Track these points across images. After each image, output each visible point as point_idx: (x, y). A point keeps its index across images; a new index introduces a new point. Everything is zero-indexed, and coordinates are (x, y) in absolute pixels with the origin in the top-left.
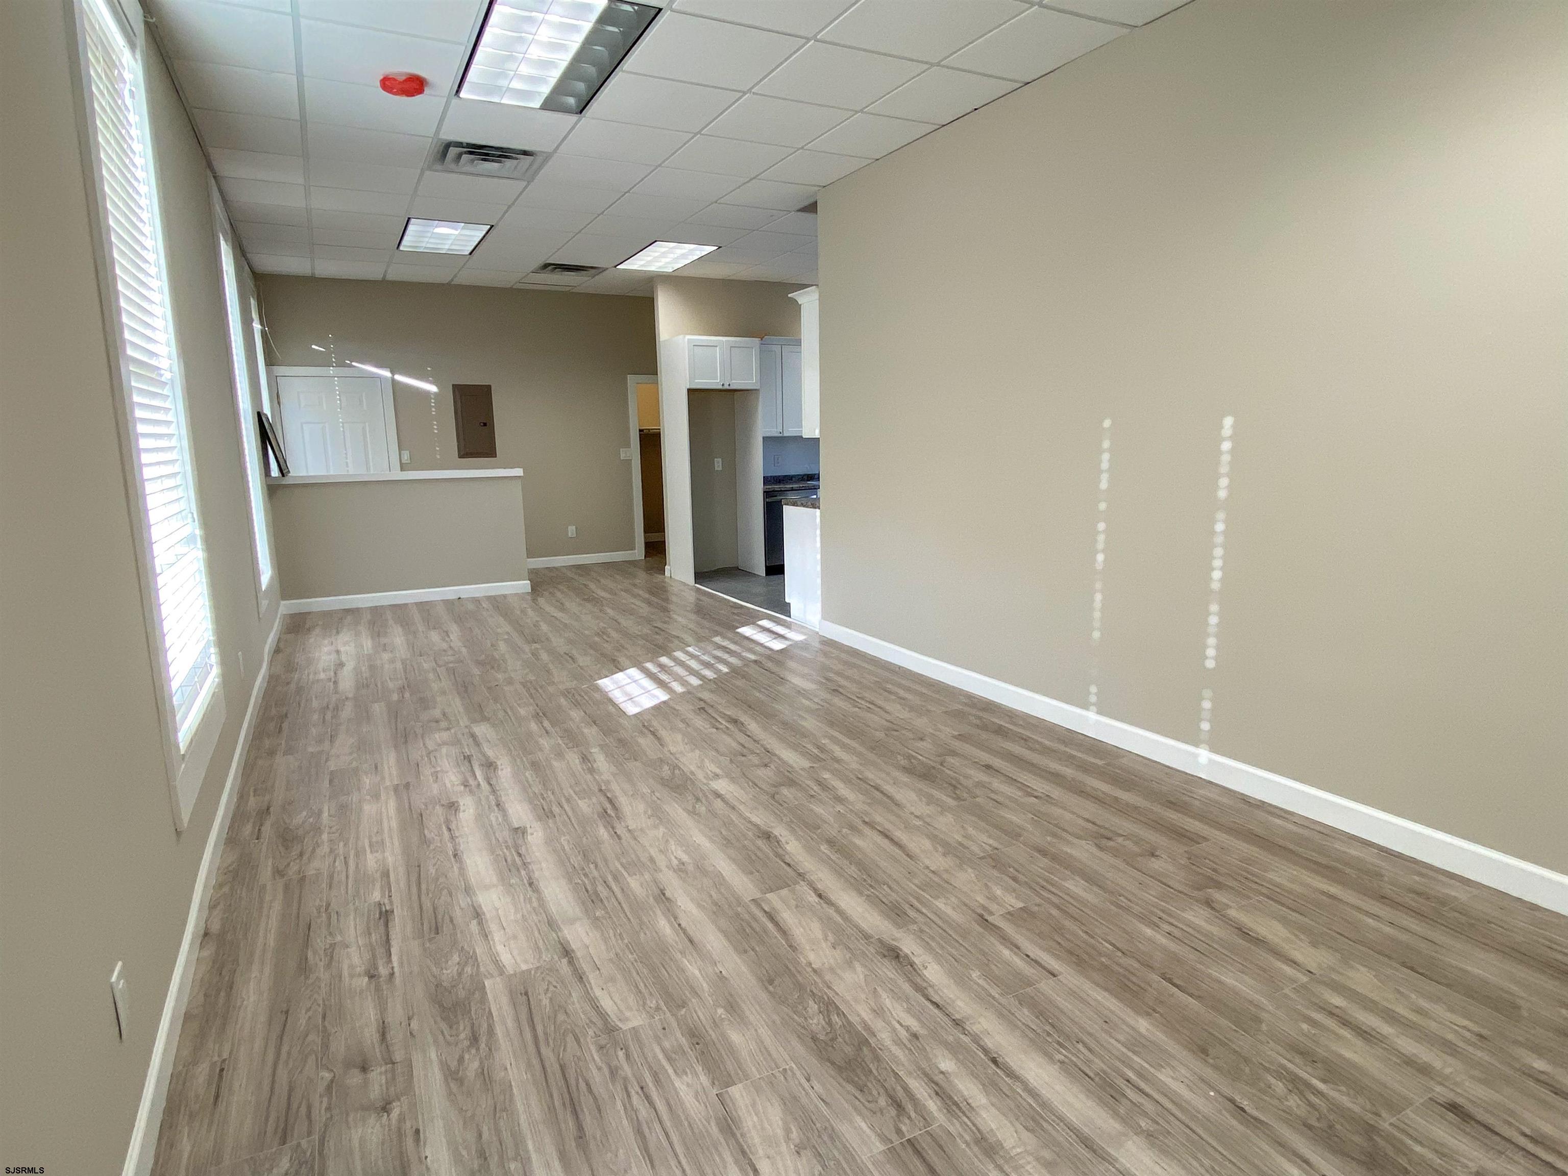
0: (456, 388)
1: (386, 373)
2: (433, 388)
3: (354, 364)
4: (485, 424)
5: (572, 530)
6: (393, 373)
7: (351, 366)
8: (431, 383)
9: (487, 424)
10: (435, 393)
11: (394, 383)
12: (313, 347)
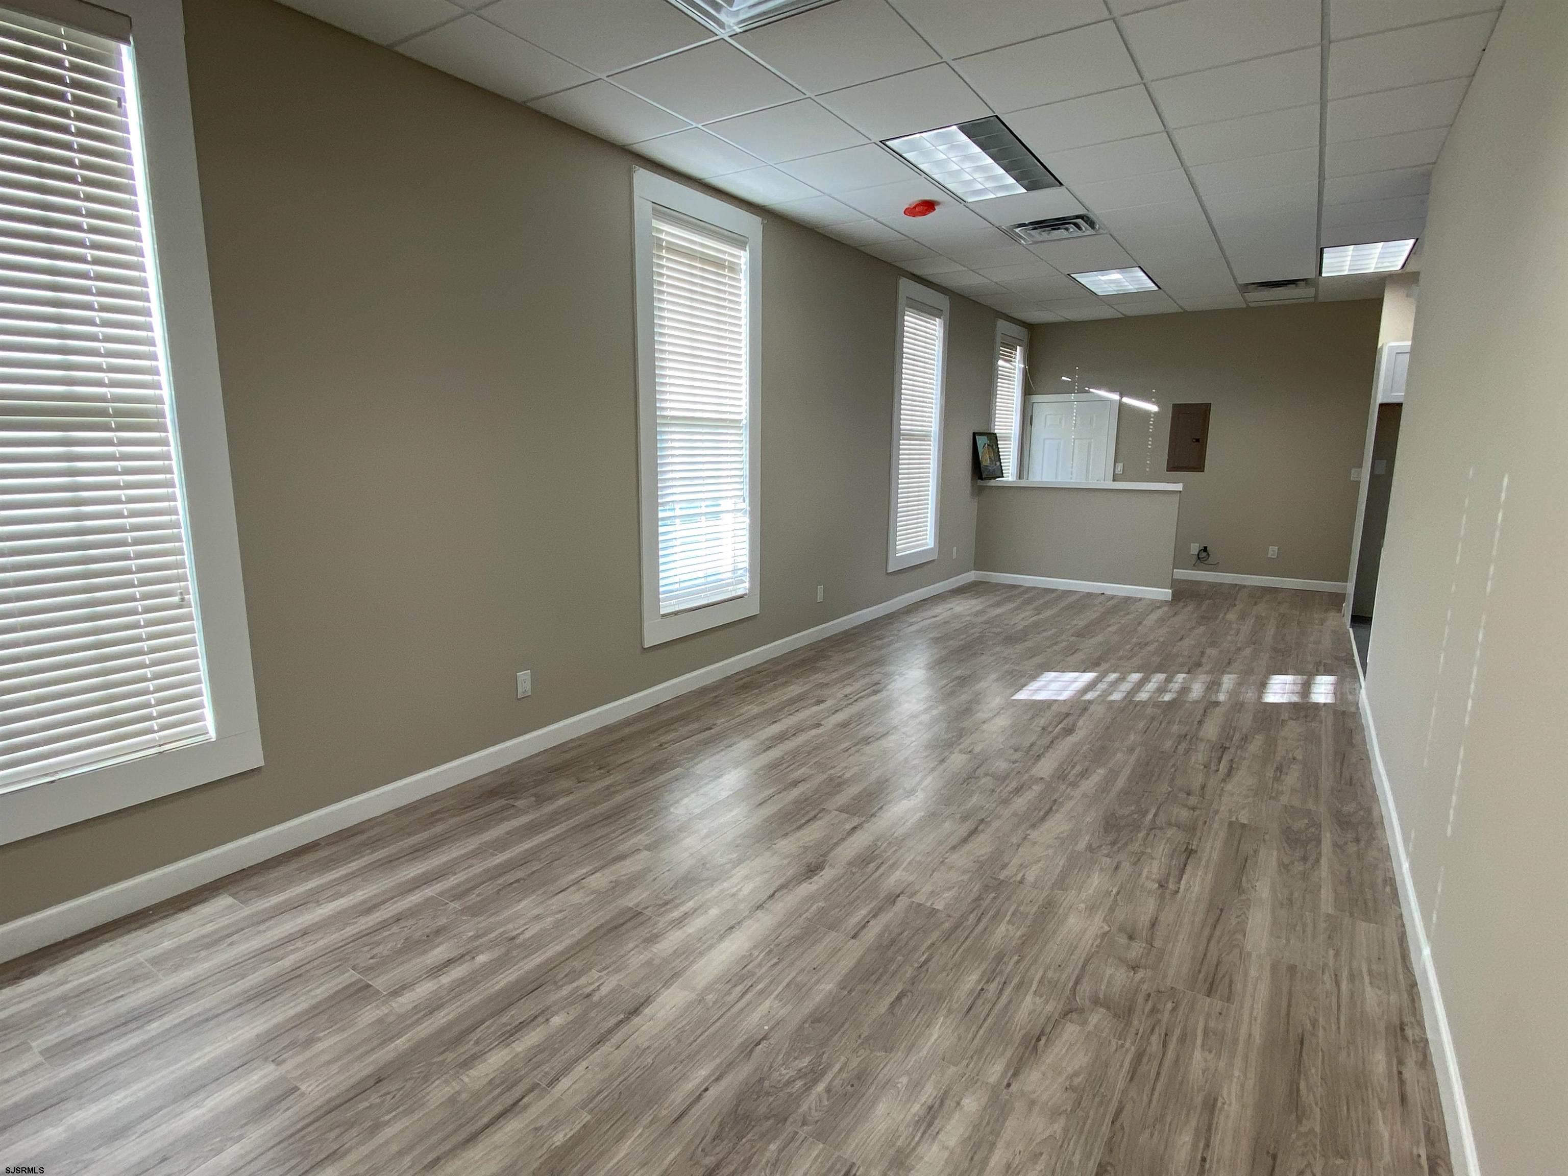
0: (1176, 407)
1: (1115, 397)
2: (1153, 408)
3: (1091, 390)
4: (1198, 440)
5: (1273, 551)
6: (1121, 396)
7: (1088, 392)
8: (1153, 403)
9: (1200, 441)
10: (1155, 413)
11: (1121, 405)
12: (1063, 378)
